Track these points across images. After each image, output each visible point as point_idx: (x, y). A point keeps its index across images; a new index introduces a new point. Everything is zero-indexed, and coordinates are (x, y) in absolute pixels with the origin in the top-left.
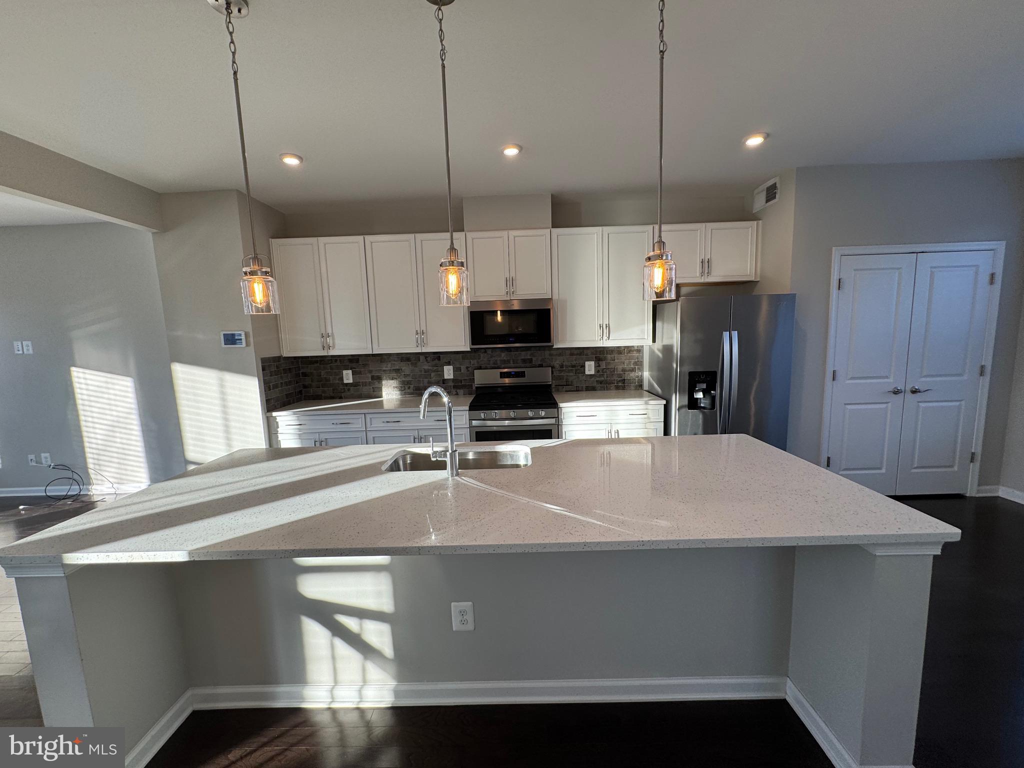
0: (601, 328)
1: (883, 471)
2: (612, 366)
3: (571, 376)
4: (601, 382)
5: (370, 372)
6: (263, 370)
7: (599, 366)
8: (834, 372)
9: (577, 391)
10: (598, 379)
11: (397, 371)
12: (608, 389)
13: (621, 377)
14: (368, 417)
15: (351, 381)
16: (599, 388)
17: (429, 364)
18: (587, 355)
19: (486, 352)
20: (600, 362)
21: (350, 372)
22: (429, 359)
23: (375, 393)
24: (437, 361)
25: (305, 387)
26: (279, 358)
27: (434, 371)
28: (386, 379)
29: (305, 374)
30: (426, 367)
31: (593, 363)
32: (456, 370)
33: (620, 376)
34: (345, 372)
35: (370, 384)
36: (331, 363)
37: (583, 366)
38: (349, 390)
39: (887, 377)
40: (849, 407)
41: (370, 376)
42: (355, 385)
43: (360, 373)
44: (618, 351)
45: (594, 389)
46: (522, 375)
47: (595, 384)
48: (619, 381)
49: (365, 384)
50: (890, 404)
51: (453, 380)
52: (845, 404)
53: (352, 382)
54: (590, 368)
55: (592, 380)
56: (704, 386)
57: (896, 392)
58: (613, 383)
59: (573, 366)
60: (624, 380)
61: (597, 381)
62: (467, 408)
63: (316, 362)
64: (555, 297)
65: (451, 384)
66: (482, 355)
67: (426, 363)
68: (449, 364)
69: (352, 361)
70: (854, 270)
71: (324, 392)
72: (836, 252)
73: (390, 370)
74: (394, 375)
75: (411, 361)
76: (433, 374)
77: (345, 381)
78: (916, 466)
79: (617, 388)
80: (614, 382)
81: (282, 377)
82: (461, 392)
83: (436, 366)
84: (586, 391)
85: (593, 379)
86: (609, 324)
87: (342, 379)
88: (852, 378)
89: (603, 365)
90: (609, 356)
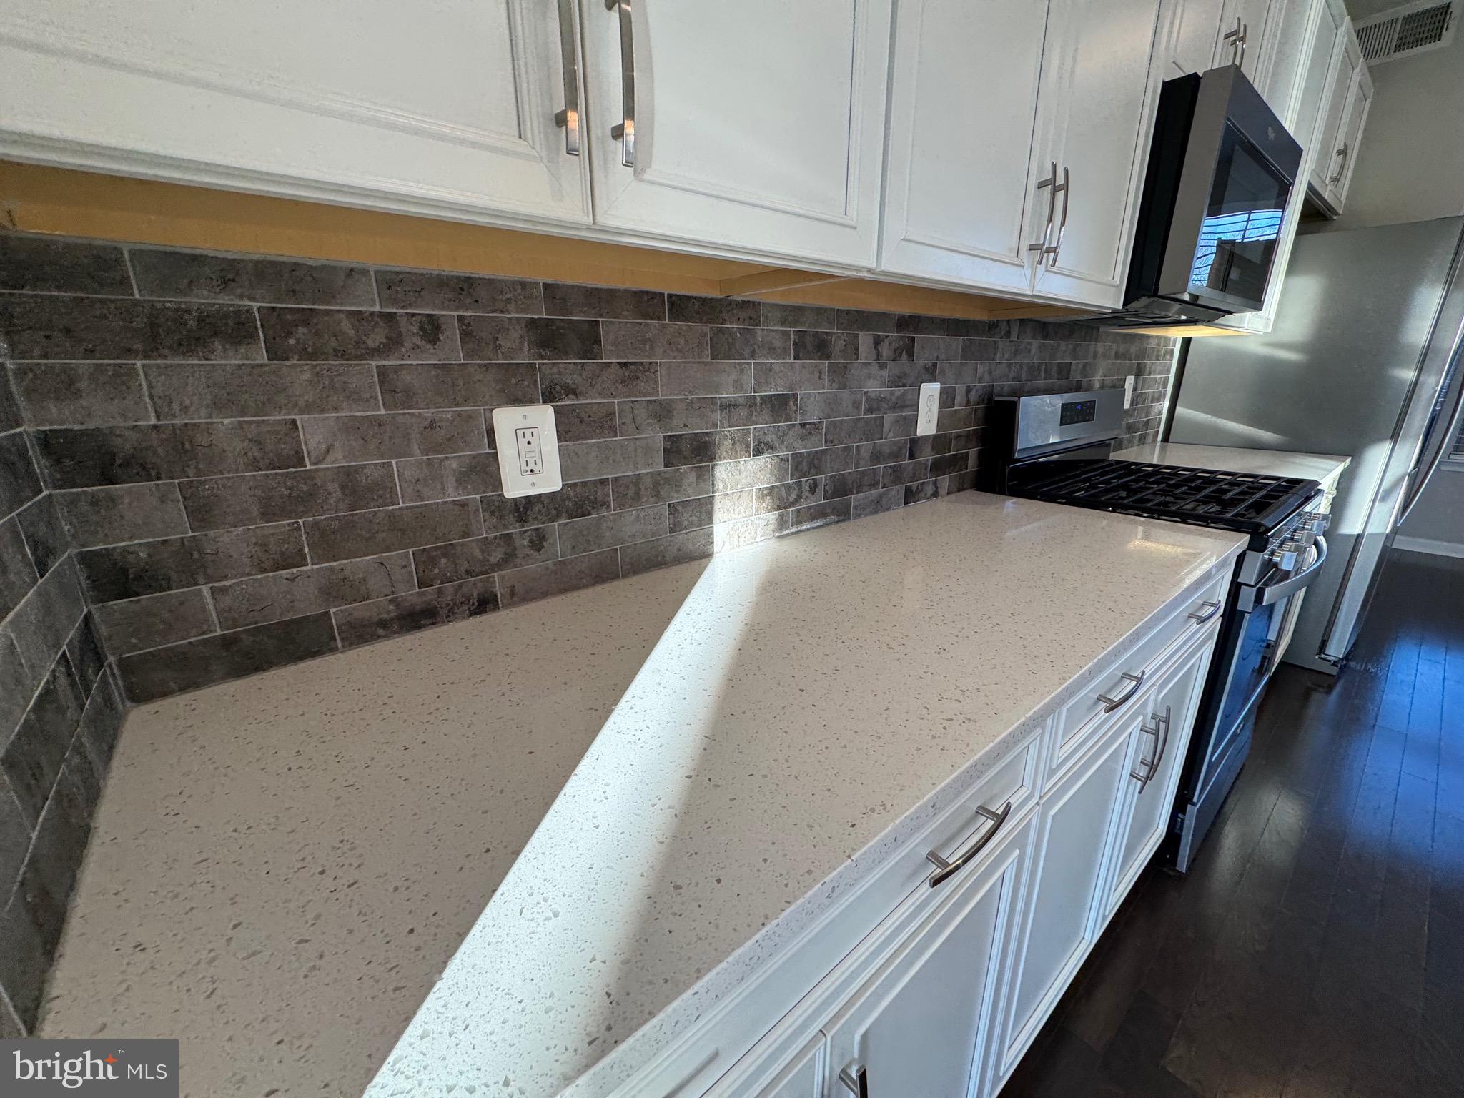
2: (1145, 388)
4: (1130, 429)
5: (662, 412)
7: (1136, 388)
10: (1129, 421)
11: (780, 405)
13: (1148, 416)
15: (550, 481)
17: (885, 373)
18: (1131, 359)
20: (1139, 379)
21: (543, 418)
22: (885, 350)
23: (680, 537)
24: (905, 362)
27: (895, 407)
28: (733, 454)
31: (1132, 380)
32: (947, 399)
33: (1147, 411)
34: (507, 420)
35: (658, 485)
36: (393, 343)
37: (1124, 389)
38: (538, 542)
41: (656, 436)
42: (572, 502)
43: (605, 423)
44: (1157, 350)
49: (630, 492)
51: (936, 438)
53: (556, 486)
54: (1129, 392)
60: (1149, 420)
65: (927, 456)
67: (874, 369)
68: (931, 374)
71: (336, 589)
73: (751, 403)
74: (765, 426)
75: (828, 358)
76: (889, 418)
77: (515, 486)
80: (1141, 426)
82: (945, 481)
83: (901, 381)
87: (490, 469)
89: (1139, 386)
90: (1148, 364)
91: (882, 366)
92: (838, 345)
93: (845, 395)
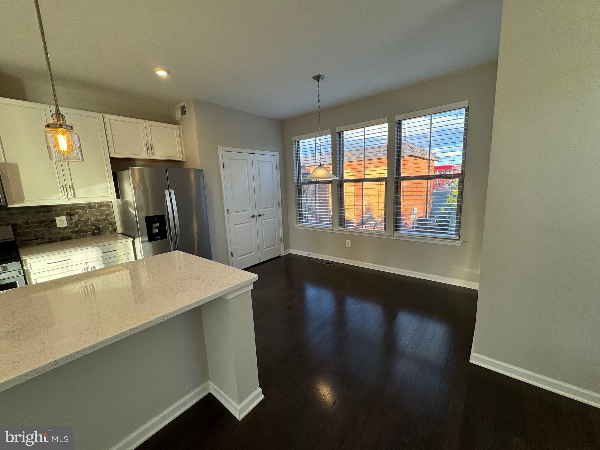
0: (65, 189)
1: (254, 253)
2: (85, 218)
3: (41, 231)
4: (76, 232)
7: (72, 219)
8: (228, 209)
9: (50, 242)
10: (72, 230)
12: (84, 236)
13: (96, 226)
16: (76, 236)
18: (56, 211)
20: (72, 217)
31: (64, 218)
33: (94, 225)
37: (54, 221)
39: (249, 210)
40: (237, 226)
44: (89, 206)
45: (69, 238)
47: (70, 234)
48: (95, 229)
50: (252, 223)
52: (235, 225)
54: (62, 222)
55: (65, 231)
56: (158, 225)
57: (253, 217)
58: (88, 232)
59: (41, 222)
60: (99, 228)
61: (71, 232)
70: (229, 159)
72: (220, 149)
78: (264, 248)
79: (94, 235)
80: (89, 230)
84: (61, 241)
85: (67, 230)
86: (72, 186)
88: (236, 212)
89: (76, 218)
90: (80, 211)
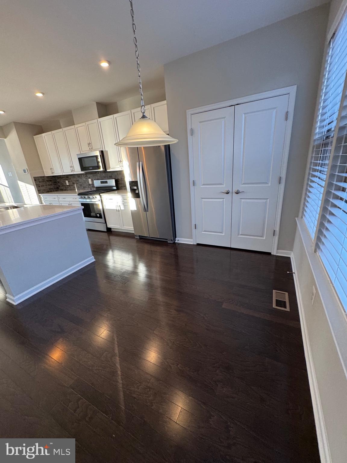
1: (223, 234)
6: (35, 180)
8: (194, 181)
14: (58, 196)
15: (68, 184)
19: (98, 173)
23: (74, 189)
24: (86, 177)
25: (59, 186)
26: (44, 177)
28: (75, 184)
29: (58, 182)
30: (84, 179)
32: (92, 180)
34: (66, 181)
35: (72, 185)
36: (63, 178)
39: (222, 184)
40: (203, 200)
41: (72, 182)
42: (69, 186)
43: (70, 181)
46: (106, 182)
50: (224, 199)
52: (202, 198)
57: (228, 193)
62: (77, 194)
63: (59, 178)
64: (104, 150)
65: (92, 186)
66: (98, 174)
68: (90, 178)
69: (67, 177)
70: (199, 122)
71: (63, 188)
72: (189, 112)
76: (86, 182)
78: (241, 234)
81: (46, 183)
83: (86, 179)
87: (66, 184)
88: (203, 185)
91: (85, 178)
92: (81, 176)
93: (82, 180)
